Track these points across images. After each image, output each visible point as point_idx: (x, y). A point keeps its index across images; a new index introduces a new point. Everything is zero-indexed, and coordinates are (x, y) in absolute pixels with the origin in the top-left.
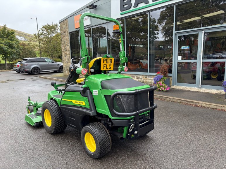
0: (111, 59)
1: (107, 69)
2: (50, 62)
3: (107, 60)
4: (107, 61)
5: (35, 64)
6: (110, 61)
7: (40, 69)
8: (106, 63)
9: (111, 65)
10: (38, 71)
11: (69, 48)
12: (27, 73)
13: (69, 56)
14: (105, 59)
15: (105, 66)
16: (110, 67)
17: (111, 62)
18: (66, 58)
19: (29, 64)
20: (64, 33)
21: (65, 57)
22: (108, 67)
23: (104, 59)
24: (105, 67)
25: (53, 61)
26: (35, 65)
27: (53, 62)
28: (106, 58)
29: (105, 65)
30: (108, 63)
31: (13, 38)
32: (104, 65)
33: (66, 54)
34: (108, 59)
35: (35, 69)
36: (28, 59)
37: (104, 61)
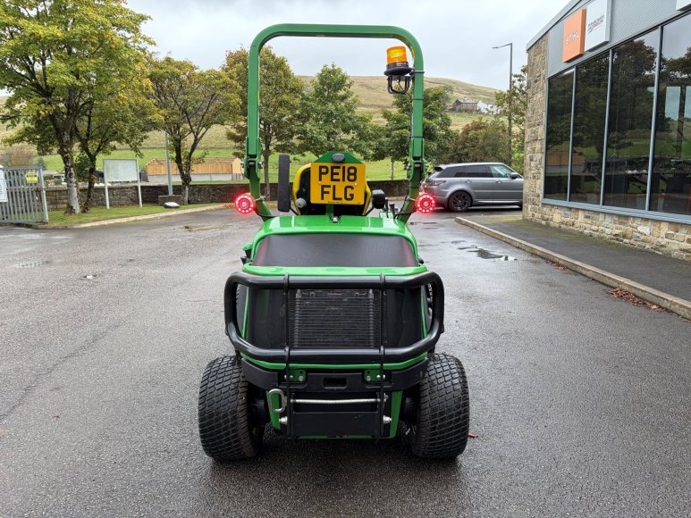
0: (355, 168)
1: (334, 198)
2: (506, 176)
3: (335, 171)
4: (333, 174)
5: (461, 183)
6: (349, 174)
7: (473, 196)
8: (332, 180)
9: (352, 188)
10: (465, 204)
11: (541, 131)
12: (441, 208)
13: (540, 155)
14: (326, 168)
15: (326, 189)
16: (352, 195)
17: (352, 177)
18: (533, 164)
19: (445, 181)
20: (536, 81)
21: (531, 160)
22: (340, 193)
23: (321, 167)
24: (328, 193)
25: (516, 173)
26: (458, 184)
27: (514, 177)
28: (329, 165)
29: (329, 186)
30: (338, 180)
31: (433, 110)
32: (323, 187)
33: (534, 150)
34: (339, 167)
35: (457, 196)
36: (443, 167)
37: (321, 173)
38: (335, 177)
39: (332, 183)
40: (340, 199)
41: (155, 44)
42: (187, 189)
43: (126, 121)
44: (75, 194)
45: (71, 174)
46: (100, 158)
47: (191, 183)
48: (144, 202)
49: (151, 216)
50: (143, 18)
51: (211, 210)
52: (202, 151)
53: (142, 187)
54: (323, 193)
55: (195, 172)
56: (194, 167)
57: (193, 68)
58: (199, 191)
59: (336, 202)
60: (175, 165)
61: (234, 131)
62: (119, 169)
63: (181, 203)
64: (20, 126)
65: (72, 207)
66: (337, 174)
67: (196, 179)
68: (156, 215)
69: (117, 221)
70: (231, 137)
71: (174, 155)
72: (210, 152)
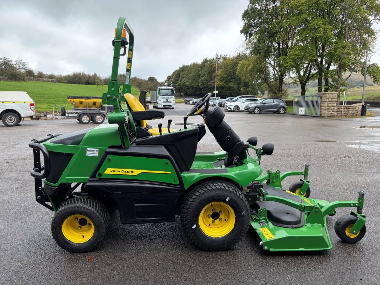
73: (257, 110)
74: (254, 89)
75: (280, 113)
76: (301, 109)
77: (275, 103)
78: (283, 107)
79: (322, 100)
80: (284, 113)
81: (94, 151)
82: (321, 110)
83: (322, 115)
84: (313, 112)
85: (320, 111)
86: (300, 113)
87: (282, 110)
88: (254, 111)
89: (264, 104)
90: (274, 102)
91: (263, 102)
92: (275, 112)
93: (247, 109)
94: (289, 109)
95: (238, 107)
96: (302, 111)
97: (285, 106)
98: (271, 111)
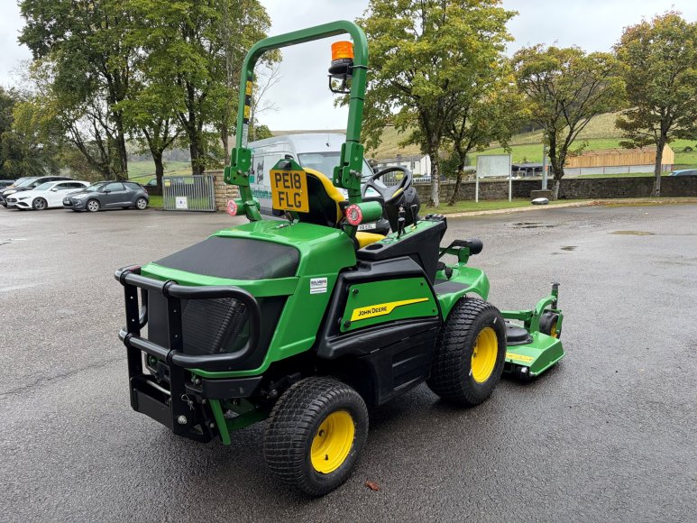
1: (288, 205)
3: (286, 178)
4: (284, 181)
6: (296, 181)
8: (285, 187)
9: (299, 195)
14: (279, 174)
15: (281, 196)
17: (298, 184)
22: (291, 200)
24: (283, 199)
29: (283, 193)
30: (288, 187)
32: (279, 193)
34: (287, 175)
37: (277, 180)
38: (287, 184)
39: (285, 190)
40: (292, 206)
41: (513, 40)
42: (558, 183)
43: (493, 119)
44: (436, 189)
45: (435, 171)
46: (471, 155)
47: (563, 177)
48: (513, 196)
49: (503, 211)
50: (509, 15)
51: (576, 207)
52: (581, 142)
53: (513, 182)
54: (281, 199)
55: (570, 166)
56: (568, 160)
57: (578, 53)
58: (577, 186)
59: (289, 209)
60: (549, 159)
61: (626, 118)
62: (492, 165)
63: (551, 198)
64: (409, 131)
65: (432, 201)
66: (287, 181)
67: (569, 174)
68: (508, 210)
69: (464, 214)
70: (621, 124)
71: (548, 148)
72: (591, 142)
73: (93, 206)
74: (35, 163)
75: (138, 209)
76: (178, 199)
77: (127, 191)
78: (143, 197)
79: (216, 183)
80: (147, 208)
81: (320, 282)
82: (217, 200)
83: (220, 208)
84: (203, 203)
85: (216, 202)
86: (178, 206)
87: (142, 204)
88: (87, 207)
89: (107, 192)
90: (125, 189)
91: (104, 189)
92: (126, 208)
93: (71, 204)
94: (154, 201)
95: (43, 201)
96: (182, 202)
97: (146, 195)
98: (118, 206)
